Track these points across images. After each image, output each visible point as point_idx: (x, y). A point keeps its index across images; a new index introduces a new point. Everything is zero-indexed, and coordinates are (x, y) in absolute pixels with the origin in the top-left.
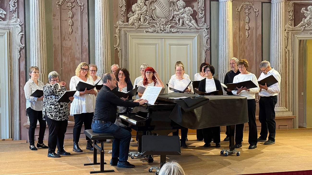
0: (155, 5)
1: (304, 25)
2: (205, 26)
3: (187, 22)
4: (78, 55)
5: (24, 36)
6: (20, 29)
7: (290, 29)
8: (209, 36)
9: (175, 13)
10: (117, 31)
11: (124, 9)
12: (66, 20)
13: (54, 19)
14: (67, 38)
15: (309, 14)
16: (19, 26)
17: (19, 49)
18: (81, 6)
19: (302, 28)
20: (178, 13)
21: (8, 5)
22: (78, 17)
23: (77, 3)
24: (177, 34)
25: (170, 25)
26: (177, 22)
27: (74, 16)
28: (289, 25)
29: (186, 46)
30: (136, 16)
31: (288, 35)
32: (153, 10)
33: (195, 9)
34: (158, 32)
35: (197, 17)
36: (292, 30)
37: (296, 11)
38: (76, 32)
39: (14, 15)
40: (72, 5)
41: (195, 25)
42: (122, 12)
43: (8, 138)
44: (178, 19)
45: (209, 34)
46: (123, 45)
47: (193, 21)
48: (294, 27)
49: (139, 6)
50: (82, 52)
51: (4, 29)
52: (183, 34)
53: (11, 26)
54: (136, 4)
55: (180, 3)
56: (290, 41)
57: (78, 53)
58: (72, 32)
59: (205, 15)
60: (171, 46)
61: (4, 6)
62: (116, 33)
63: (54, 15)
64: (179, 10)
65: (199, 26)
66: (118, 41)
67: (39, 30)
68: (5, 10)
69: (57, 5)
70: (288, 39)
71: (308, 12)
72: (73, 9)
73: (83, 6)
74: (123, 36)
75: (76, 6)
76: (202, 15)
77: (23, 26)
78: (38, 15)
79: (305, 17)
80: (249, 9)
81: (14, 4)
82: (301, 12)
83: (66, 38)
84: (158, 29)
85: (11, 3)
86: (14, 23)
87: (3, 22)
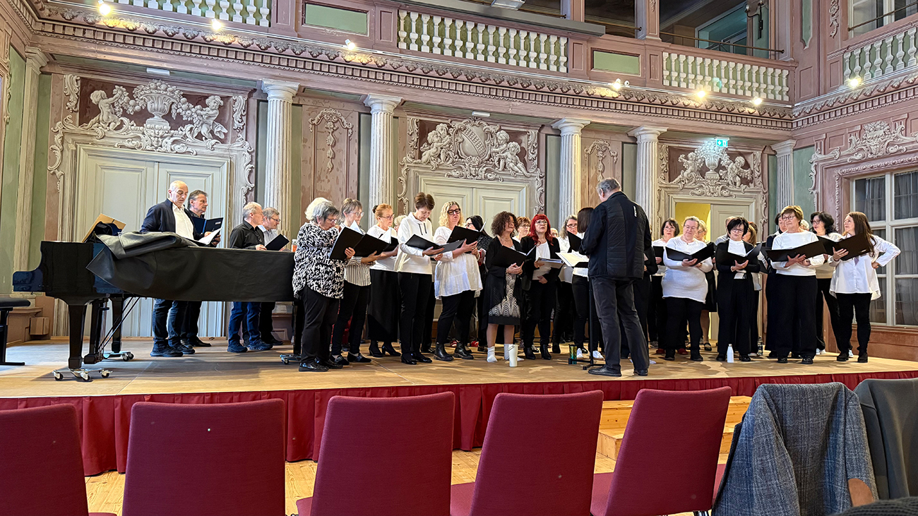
0: (463, 135)
1: (683, 181)
2: (539, 172)
3: (511, 165)
5: (254, 170)
6: (248, 158)
7: (663, 185)
8: (543, 188)
9: (494, 149)
10: (402, 172)
11: (415, 137)
12: (323, 149)
13: (304, 146)
14: (325, 179)
15: (691, 164)
16: (247, 154)
17: (245, 191)
18: (348, 129)
20: (498, 150)
21: (232, 118)
22: (342, 145)
23: (343, 123)
24: (495, 183)
25: (485, 169)
26: (496, 164)
27: (337, 144)
28: (661, 179)
29: (509, 202)
30: (433, 150)
31: (660, 194)
32: (460, 143)
33: (523, 145)
34: (466, 178)
35: (526, 158)
36: (666, 188)
37: (671, 158)
38: (338, 170)
39: (239, 134)
40: (334, 126)
41: (523, 169)
42: (412, 144)
43: (219, 336)
44: (497, 159)
45: (544, 185)
47: (520, 165)
48: (668, 183)
49: (439, 135)
51: (223, 157)
52: (505, 184)
53: (233, 153)
54: (434, 131)
55: (501, 135)
56: (662, 203)
58: (332, 168)
59: (538, 155)
60: (486, 201)
61: (225, 120)
62: (401, 175)
63: (305, 141)
64: (499, 145)
65: (528, 172)
66: (404, 187)
67: (281, 160)
68: (226, 126)
69: (311, 126)
70: (659, 201)
71: (689, 162)
72: (336, 133)
73: (351, 128)
74: (412, 179)
75: (340, 127)
76: (534, 156)
77: (254, 154)
78: (281, 136)
79: (685, 170)
80: (604, 152)
81: (241, 119)
82: (679, 160)
83: (322, 179)
84: (467, 173)
85: (237, 116)
86: (240, 149)
87: (221, 146)
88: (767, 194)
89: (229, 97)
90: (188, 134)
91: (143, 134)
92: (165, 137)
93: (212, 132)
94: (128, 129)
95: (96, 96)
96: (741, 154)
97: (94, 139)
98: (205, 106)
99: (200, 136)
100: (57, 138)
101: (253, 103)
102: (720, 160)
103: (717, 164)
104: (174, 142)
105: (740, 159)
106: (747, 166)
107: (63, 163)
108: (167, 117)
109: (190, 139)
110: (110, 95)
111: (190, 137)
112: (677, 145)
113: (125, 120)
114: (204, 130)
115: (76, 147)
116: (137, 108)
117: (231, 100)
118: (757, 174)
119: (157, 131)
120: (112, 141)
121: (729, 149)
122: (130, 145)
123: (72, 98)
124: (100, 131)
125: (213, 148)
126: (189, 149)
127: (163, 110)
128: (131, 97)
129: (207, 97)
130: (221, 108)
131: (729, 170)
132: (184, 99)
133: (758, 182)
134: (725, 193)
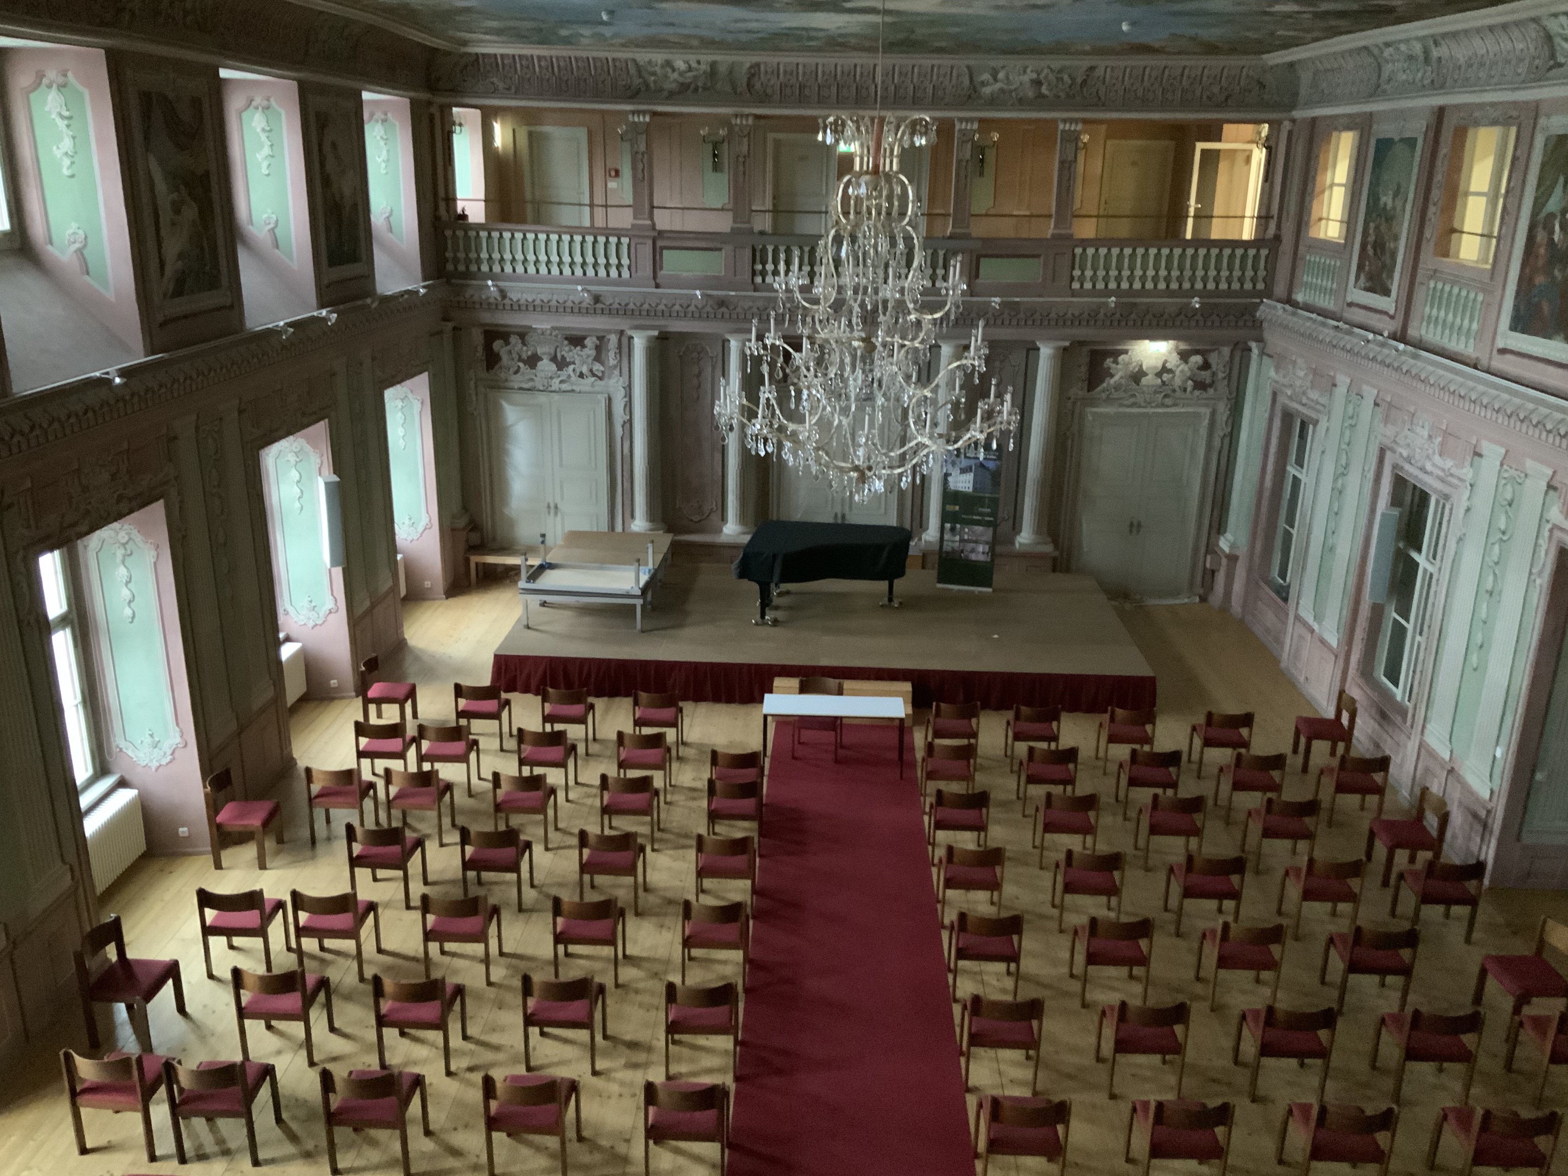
1: (1108, 391)
6: (622, 392)
7: (1079, 397)
12: (690, 379)
13: (672, 378)
15: (1121, 369)
16: (622, 388)
17: (622, 424)
18: (712, 358)
19: (1104, 396)
21: (607, 356)
22: (707, 374)
23: (708, 352)
27: (703, 373)
28: (1079, 389)
36: (1083, 399)
37: (1093, 364)
39: (614, 372)
40: (700, 356)
48: (1087, 393)
51: (601, 393)
53: (610, 389)
58: (699, 397)
61: (601, 358)
63: (672, 372)
68: (602, 364)
69: (677, 357)
70: (1073, 414)
71: (1118, 366)
73: (715, 357)
75: (706, 357)
77: (627, 388)
79: (1112, 376)
80: (1002, 362)
81: (615, 356)
82: (1106, 366)
85: (611, 354)
86: (615, 385)
87: (599, 382)
89: (603, 337)
90: (572, 374)
91: (536, 376)
92: (553, 378)
93: (591, 371)
94: (523, 373)
95: (497, 345)
96: (1197, 352)
97: (499, 383)
98: (583, 346)
99: (581, 375)
100: (472, 383)
101: (625, 341)
102: (1166, 362)
103: (1160, 367)
104: (561, 382)
105: (1197, 359)
106: (1206, 366)
107: (478, 405)
108: (554, 359)
109: (574, 378)
110: (507, 343)
111: (573, 376)
112: (1103, 348)
113: (521, 365)
114: (585, 370)
116: (529, 353)
117: (605, 340)
118: (1221, 375)
119: (546, 373)
120: (512, 384)
121: (1181, 350)
122: (526, 386)
123: (479, 348)
124: (503, 375)
125: (593, 385)
126: (574, 388)
127: (549, 354)
128: (524, 344)
129: (584, 338)
130: (598, 349)
131: (1177, 373)
132: (566, 342)
133: (1222, 386)
134: (1168, 401)
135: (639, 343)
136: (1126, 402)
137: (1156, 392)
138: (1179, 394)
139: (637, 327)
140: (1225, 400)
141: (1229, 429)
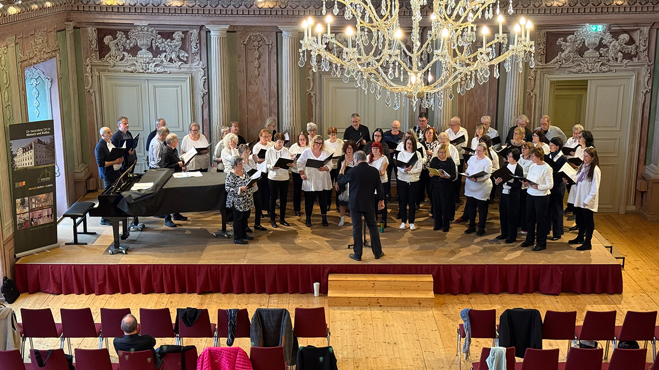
1: (560, 62)
4: (265, 101)
5: (207, 80)
6: (202, 72)
7: (539, 67)
10: (310, 72)
12: (252, 62)
13: (239, 61)
14: (254, 82)
15: (569, 46)
16: (202, 70)
17: (202, 95)
18: (269, 45)
19: (557, 66)
21: (190, 46)
22: (266, 57)
23: (265, 41)
27: (261, 57)
28: (539, 61)
31: (535, 74)
36: (542, 68)
37: (549, 42)
38: (263, 76)
39: (196, 57)
40: (259, 44)
46: (318, 89)
48: (544, 64)
50: (270, 98)
51: (186, 73)
53: (193, 70)
56: (538, 82)
57: (265, 99)
58: (259, 75)
61: (186, 48)
62: (309, 76)
63: (239, 57)
66: (312, 84)
68: (187, 52)
69: (243, 46)
70: (535, 80)
71: (567, 44)
72: (260, 49)
73: (271, 44)
74: (318, 78)
75: (263, 45)
77: (206, 69)
79: (563, 51)
81: (196, 46)
82: (557, 43)
83: (252, 83)
85: (193, 44)
86: (197, 67)
87: (185, 65)
88: (653, 66)
89: (187, 31)
90: (164, 59)
91: (137, 62)
92: (150, 63)
93: (178, 57)
94: (127, 60)
96: (625, 32)
97: (109, 68)
98: (173, 39)
99: (171, 60)
100: (88, 68)
101: (203, 34)
102: (602, 39)
103: (598, 43)
104: (156, 66)
105: (625, 37)
106: (631, 41)
107: (93, 84)
108: (150, 49)
109: (165, 63)
110: (115, 38)
111: (165, 61)
112: (556, 30)
113: (126, 54)
114: (174, 56)
115: (99, 73)
116: (132, 45)
117: (189, 33)
118: (642, 48)
119: (145, 59)
120: (119, 68)
121: (612, 28)
122: (130, 70)
123: (93, 42)
124: (111, 62)
125: (180, 68)
126: (166, 70)
127: (148, 45)
128: (127, 38)
129: (174, 33)
130: (183, 40)
131: (610, 47)
132: (159, 36)
133: (643, 56)
134: (604, 68)
135: (215, 35)
136: (574, 70)
137: (595, 62)
138: (611, 63)
139: (213, 23)
140: (646, 66)
141: (650, 88)
